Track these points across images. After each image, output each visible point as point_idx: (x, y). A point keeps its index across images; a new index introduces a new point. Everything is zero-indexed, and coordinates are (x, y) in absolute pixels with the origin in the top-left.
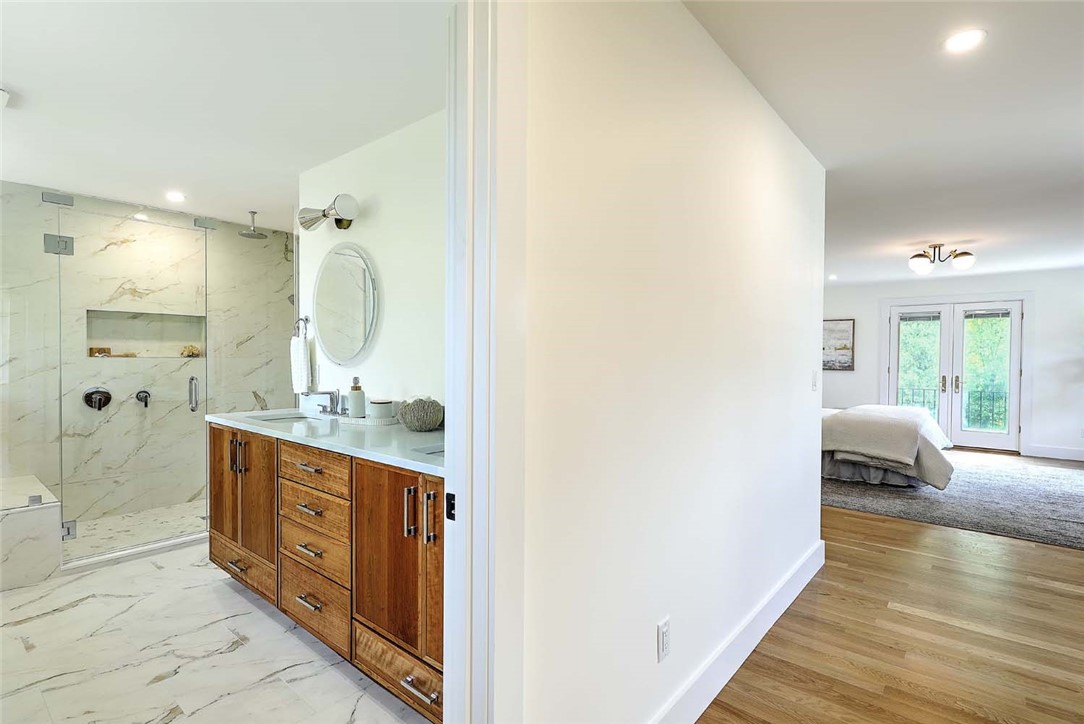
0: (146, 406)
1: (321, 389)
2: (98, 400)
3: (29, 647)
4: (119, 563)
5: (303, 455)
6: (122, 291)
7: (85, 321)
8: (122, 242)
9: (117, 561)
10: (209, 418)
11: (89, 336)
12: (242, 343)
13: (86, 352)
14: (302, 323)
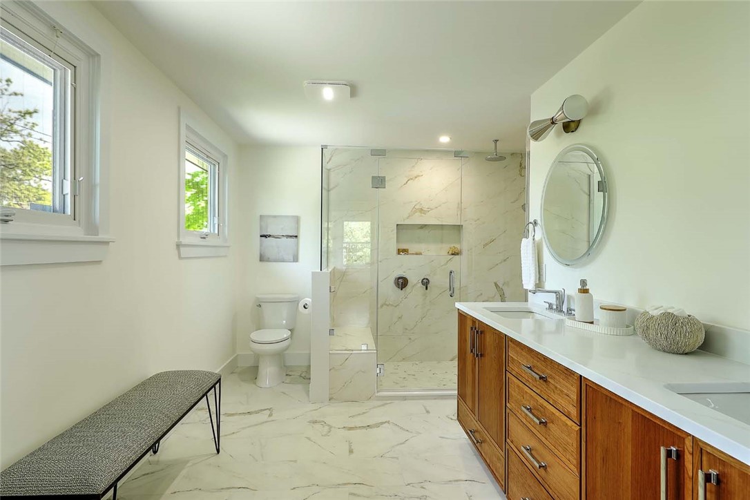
0: (427, 288)
1: (547, 287)
2: (402, 283)
3: (351, 451)
4: (405, 400)
5: (529, 357)
6: (415, 210)
7: (395, 231)
8: (416, 177)
9: (405, 398)
10: (458, 305)
11: (398, 241)
12: (487, 244)
13: (395, 252)
14: (531, 226)
